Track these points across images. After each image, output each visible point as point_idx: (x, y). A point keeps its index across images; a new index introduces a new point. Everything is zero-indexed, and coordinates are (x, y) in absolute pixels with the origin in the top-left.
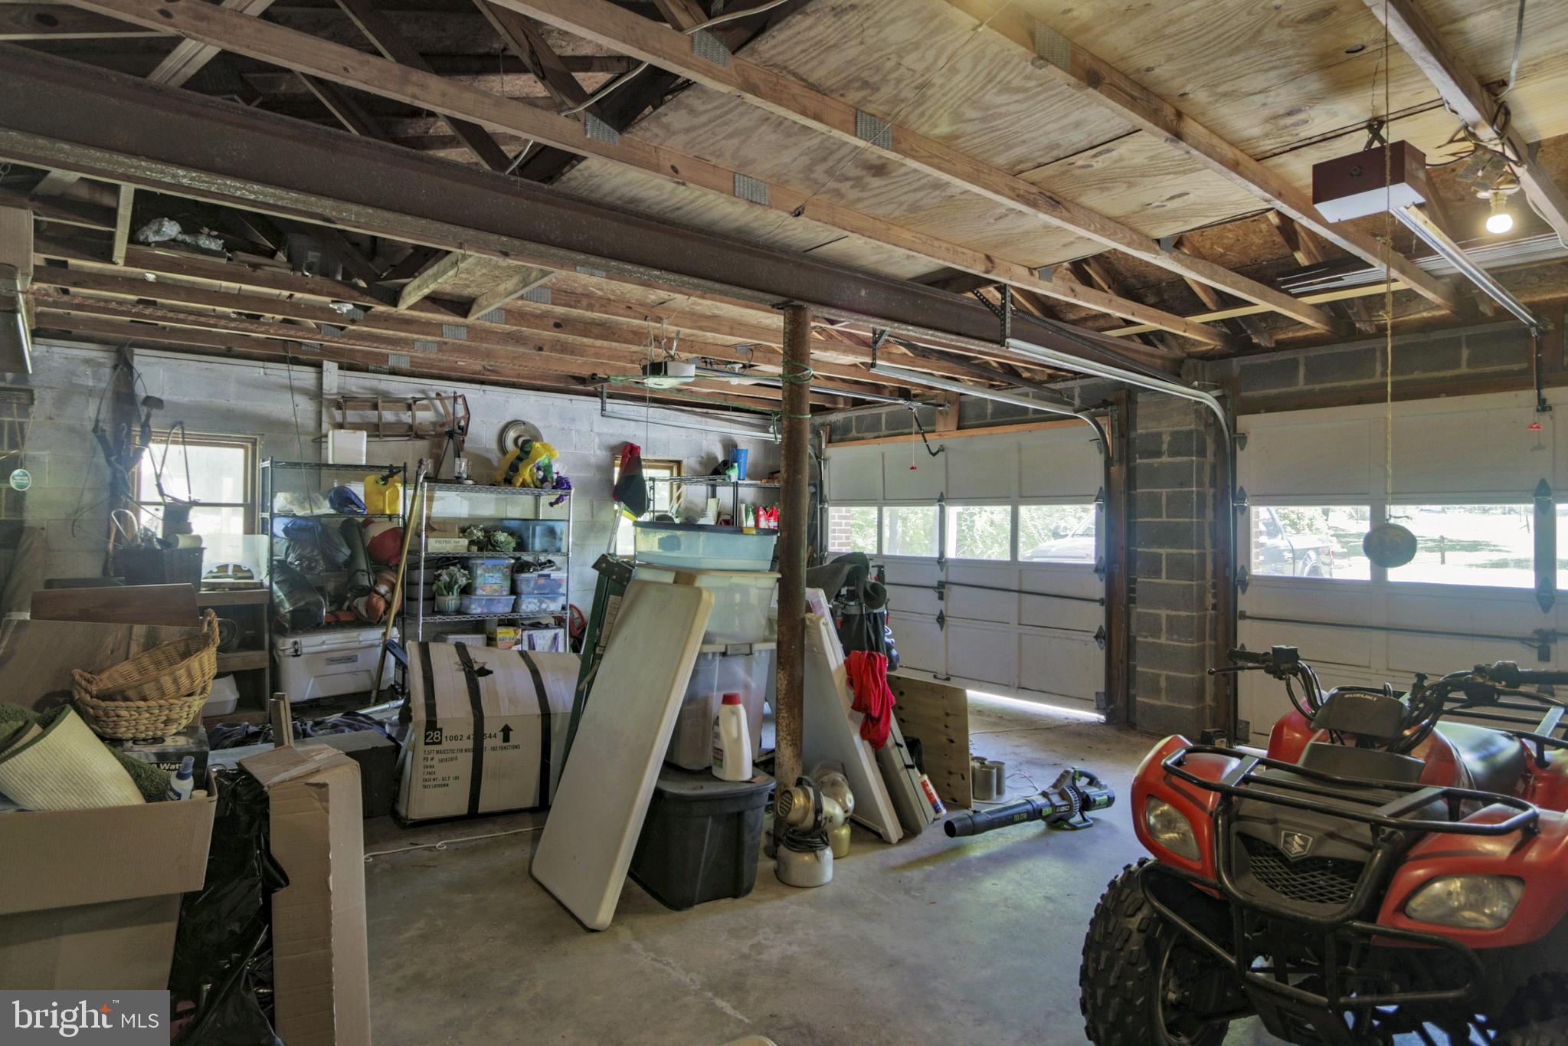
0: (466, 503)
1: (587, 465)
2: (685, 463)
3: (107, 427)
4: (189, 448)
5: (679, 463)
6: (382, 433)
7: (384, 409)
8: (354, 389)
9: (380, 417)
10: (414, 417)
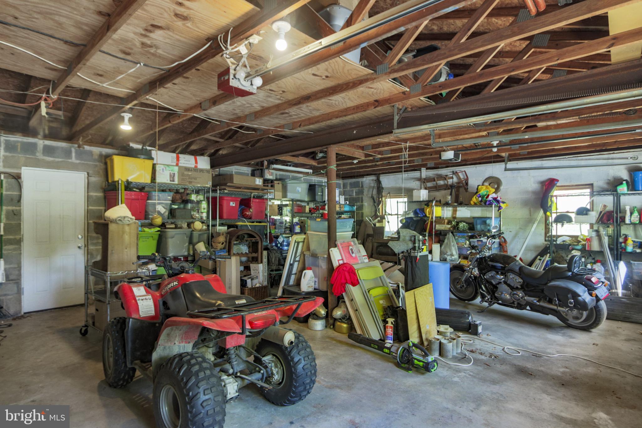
0: (469, 212)
1: (527, 192)
2: (595, 184)
3: (375, 197)
4: (391, 199)
5: (592, 185)
6: (438, 189)
7: (438, 180)
8: (431, 175)
9: (437, 183)
10: (448, 182)
